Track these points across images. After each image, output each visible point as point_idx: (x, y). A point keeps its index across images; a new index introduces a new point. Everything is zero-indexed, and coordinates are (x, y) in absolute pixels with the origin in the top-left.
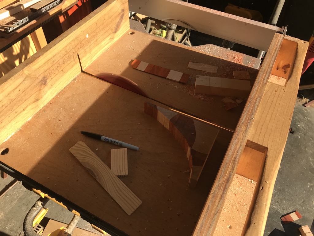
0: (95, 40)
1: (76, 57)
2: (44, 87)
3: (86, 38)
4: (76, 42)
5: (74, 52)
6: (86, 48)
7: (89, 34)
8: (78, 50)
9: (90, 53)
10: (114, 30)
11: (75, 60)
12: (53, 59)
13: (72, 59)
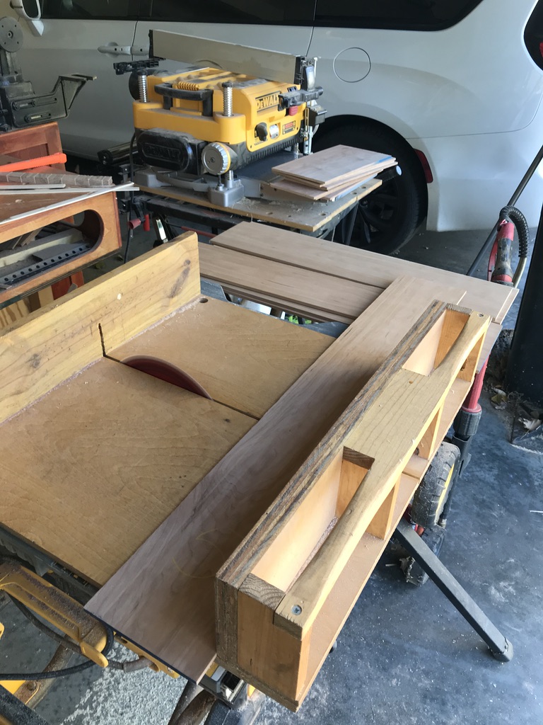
0: (133, 305)
1: (96, 330)
2: (34, 372)
3: (116, 299)
4: (98, 304)
5: (93, 320)
6: (115, 316)
7: (122, 294)
8: (100, 318)
9: (122, 327)
10: (169, 293)
11: (93, 334)
12: (56, 327)
13: (89, 332)
